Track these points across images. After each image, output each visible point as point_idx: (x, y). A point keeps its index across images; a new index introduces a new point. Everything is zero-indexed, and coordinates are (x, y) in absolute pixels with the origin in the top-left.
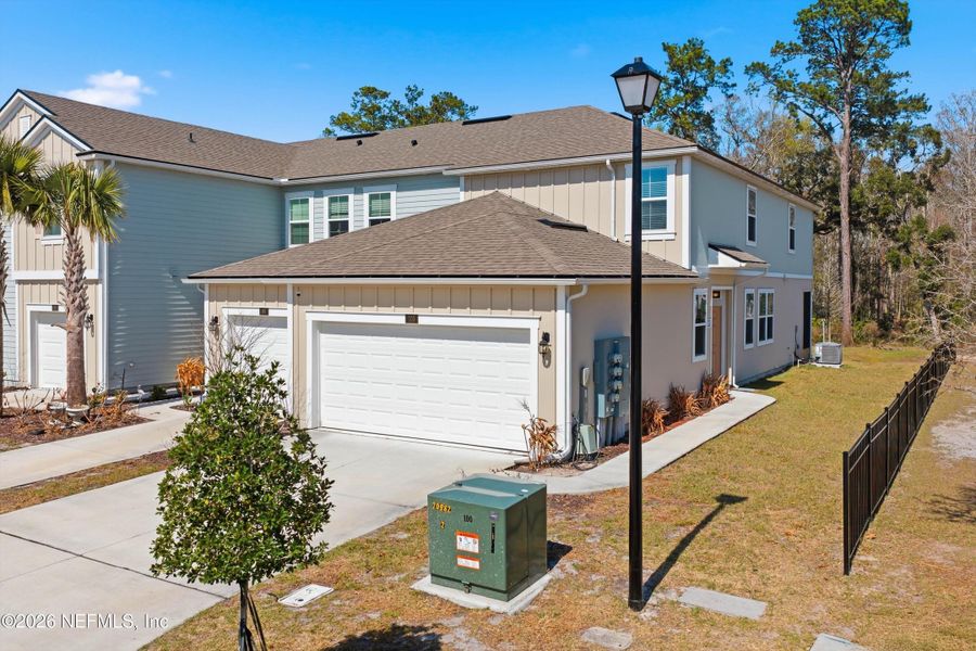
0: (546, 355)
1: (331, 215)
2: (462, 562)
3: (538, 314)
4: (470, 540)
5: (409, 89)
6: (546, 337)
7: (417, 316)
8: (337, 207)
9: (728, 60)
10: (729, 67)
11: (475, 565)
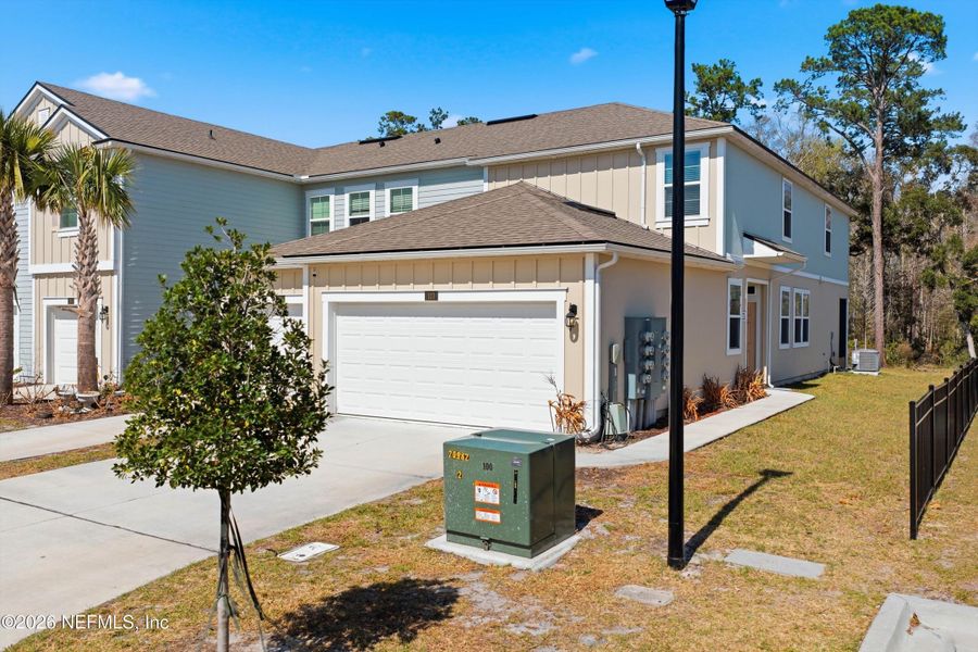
0: (573, 328)
1: (352, 212)
2: (481, 515)
3: (565, 285)
4: (490, 490)
5: (434, 112)
6: (573, 309)
7: (436, 293)
8: (358, 204)
9: (758, 81)
10: (759, 88)
11: (496, 517)
